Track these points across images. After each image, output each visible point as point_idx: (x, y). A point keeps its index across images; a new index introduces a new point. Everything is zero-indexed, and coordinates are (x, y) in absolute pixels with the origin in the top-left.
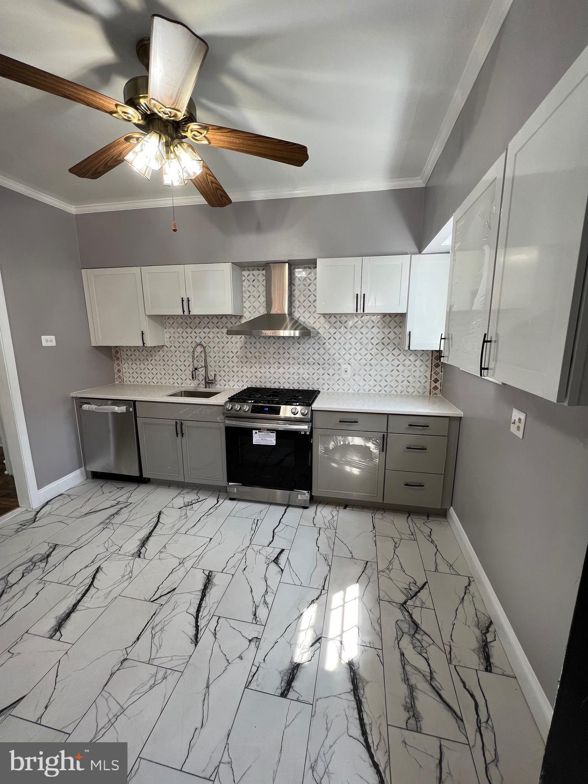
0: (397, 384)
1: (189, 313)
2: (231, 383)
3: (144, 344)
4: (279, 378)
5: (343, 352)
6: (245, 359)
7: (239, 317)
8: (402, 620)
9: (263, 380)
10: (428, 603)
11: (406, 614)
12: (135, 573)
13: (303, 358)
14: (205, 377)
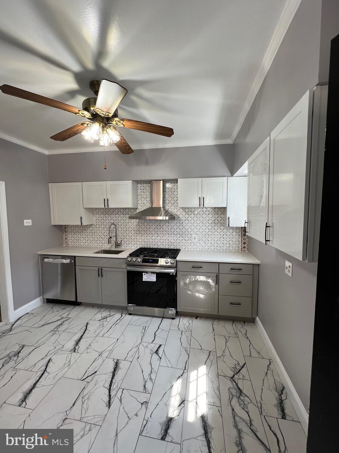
0: (223, 245)
1: (108, 207)
2: (130, 245)
3: (81, 224)
4: (157, 242)
5: (193, 227)
6: (138, 232)
7: (135, 209)
8: (232, 388)
9: (148, 243)
10: (247, 377)
11: (234, 383)
12: (72, 362)
13: (171, 231)
14: (116, 242)
